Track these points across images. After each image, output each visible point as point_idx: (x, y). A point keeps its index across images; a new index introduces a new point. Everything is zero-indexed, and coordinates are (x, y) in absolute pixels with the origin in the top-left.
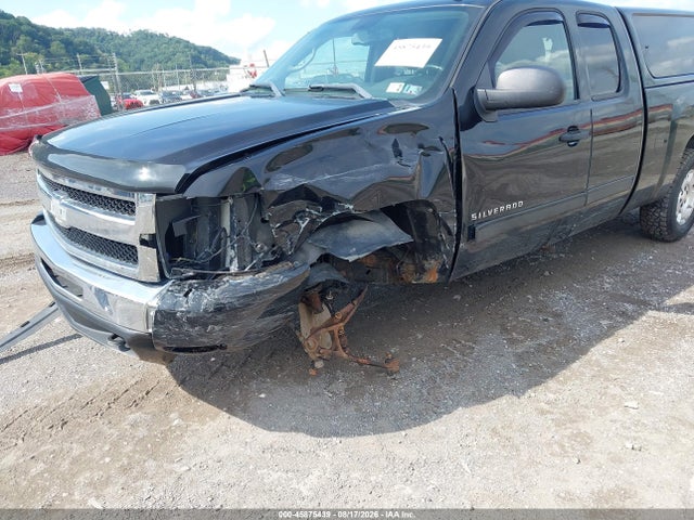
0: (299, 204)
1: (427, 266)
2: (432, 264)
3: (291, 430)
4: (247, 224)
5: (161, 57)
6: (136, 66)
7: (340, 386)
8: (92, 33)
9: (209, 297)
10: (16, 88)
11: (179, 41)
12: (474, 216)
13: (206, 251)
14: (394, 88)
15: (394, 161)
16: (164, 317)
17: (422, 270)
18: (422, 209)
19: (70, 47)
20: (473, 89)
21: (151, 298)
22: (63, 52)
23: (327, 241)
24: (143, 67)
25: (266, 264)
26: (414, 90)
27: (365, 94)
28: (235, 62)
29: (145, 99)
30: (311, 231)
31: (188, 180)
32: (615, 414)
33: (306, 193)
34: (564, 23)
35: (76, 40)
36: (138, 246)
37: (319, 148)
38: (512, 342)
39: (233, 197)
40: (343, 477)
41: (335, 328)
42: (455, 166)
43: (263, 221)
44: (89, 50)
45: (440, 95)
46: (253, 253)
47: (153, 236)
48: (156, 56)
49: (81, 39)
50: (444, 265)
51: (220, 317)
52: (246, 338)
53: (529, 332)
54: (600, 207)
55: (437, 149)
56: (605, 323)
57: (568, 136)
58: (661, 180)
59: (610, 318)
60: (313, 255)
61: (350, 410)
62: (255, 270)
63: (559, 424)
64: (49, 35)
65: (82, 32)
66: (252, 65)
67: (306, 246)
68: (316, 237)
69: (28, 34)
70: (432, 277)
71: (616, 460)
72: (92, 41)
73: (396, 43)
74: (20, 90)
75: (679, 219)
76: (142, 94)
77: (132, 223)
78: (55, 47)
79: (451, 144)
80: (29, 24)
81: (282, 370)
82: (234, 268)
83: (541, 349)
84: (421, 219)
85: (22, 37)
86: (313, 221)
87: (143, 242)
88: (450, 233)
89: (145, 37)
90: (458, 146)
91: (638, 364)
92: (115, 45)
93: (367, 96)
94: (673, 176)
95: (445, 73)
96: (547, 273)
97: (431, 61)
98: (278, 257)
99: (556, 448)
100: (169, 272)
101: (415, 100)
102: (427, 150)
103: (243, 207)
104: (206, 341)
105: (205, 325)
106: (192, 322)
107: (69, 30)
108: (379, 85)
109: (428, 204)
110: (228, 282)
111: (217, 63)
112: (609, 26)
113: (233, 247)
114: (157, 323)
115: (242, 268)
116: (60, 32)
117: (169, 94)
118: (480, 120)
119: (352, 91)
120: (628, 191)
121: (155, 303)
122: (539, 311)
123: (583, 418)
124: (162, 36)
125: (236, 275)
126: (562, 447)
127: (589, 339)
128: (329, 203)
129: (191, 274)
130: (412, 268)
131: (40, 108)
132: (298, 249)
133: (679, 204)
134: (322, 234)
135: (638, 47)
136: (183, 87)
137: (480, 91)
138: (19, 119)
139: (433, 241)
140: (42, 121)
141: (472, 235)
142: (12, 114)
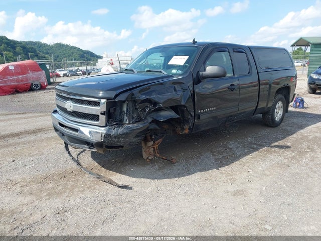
0: (147, 104)
1: (185, 128)
2: (187, 127)
3: (142, 178)
4: (131, 109)
5: (66, 55)
6: (55, 58)
7: (156, 167)
8: (35, 43)
9: (120, 130)
10: (11, 68)
11: (75, 48)
12: (199, 111)
13: (118, 118)
14: (174, 71)
15: (174, 93)
16: (107, 136)
17: (183, 129)
18: (183, 108)
19: (25, 50)
20: (198, 72)
21: (103, 130)
22: (22, 51)
23: (154, 115)
24: (58, 60)
25: (136, 122)
26: (180, 72)
27: (165, 73)
28: (101, 57)
29: (61, 73)
30: (149, 113)
31: (117, 96)
32: (245, 173)
33: (149, 101)
34: (229, 51)
35: (28, 46)
36: (100, 115)
37: (152, 89)
38: (214, 155)
39: (128, 101)
40: (159, 188)
41: (155, 146)
42: (193, 95)
43: (136, 109)
44: (34, 51)
45: (188, 74)
46: (133, 118)
47: (105, 112)
48: (64, 54)
49: (30, 46)
50: (190, 127)
51: (123, 136)
52: (129, 144)
53: (220, 153)
54: (244, 112)
55: (187, 90)
56: (246, 150)
57: (231, 87)
58: (267, 105)
59: (248, 149)
60: (150, 120)
61: (160, 173)
62: (133, 123)
63: (226, 176)
64: (16, 44)
65: (31, 43)
66: (111, 60)
67: (147, 117)
68: (151, 114)
69: (6, 43)
70: (187, 131)
71: (243, 184)
72: (35, 47)
73: (174, 57)
74: (13, 68)
75: (276, 119)
76: (60, 71)
77: (99, 108)
78: (18, 49)
79: (191, 89)
80: (7, 39)
81: (136, 163)
82: (127, 122)
83: (223, 157)
84: (183, 111)
85: (3, 45)
86: (150, 110)
87: (101, 114)
88: (192, 116)
89: (60, 46)
90: (194, 89)
91: (255, 161)
92: (46, 49)
93: (166, 74)
94: (272, 103)
95: (190, 67)
96: (228, 136)
97: (185, 63)
98: (139, 120)
99: (225, 181)
100: (108, 123)
101: (180, 75)
102: (184, 90)
103: (131, 104)
104: (118, 144)
105: (119, 138)
106: (115, 137)
107: (24, 42)
108: (169, 70)
109: (184, 106)
110: (125, 126)
111: (92, 58)
112: (245, 52)
113: (127, 116)
114: (105, 137)
115: (129, 122)
116: (20, 43)
117: (71, 71)
118: (201, 82)
119: (161, 72)
120: (255, 108)
121: (105, 132)
122: (224, 147)
123: (235, 174)
124: (67, 45)
125: (128, 124)
126: (227, 181)
127: (240, 155)
128: (155, 104)
129: (115, 123)
130: (180, 129)
131: (21, 76)
132: (145, 118)
133: (275, 114)
134: (152, 114)
135: (256, 59)
136: (76, 68)
137: (200, 73)
138: (12, 80)
139: (187, 119)
140: (22, 81)
141: (199, 118)
142: (9, 78)
